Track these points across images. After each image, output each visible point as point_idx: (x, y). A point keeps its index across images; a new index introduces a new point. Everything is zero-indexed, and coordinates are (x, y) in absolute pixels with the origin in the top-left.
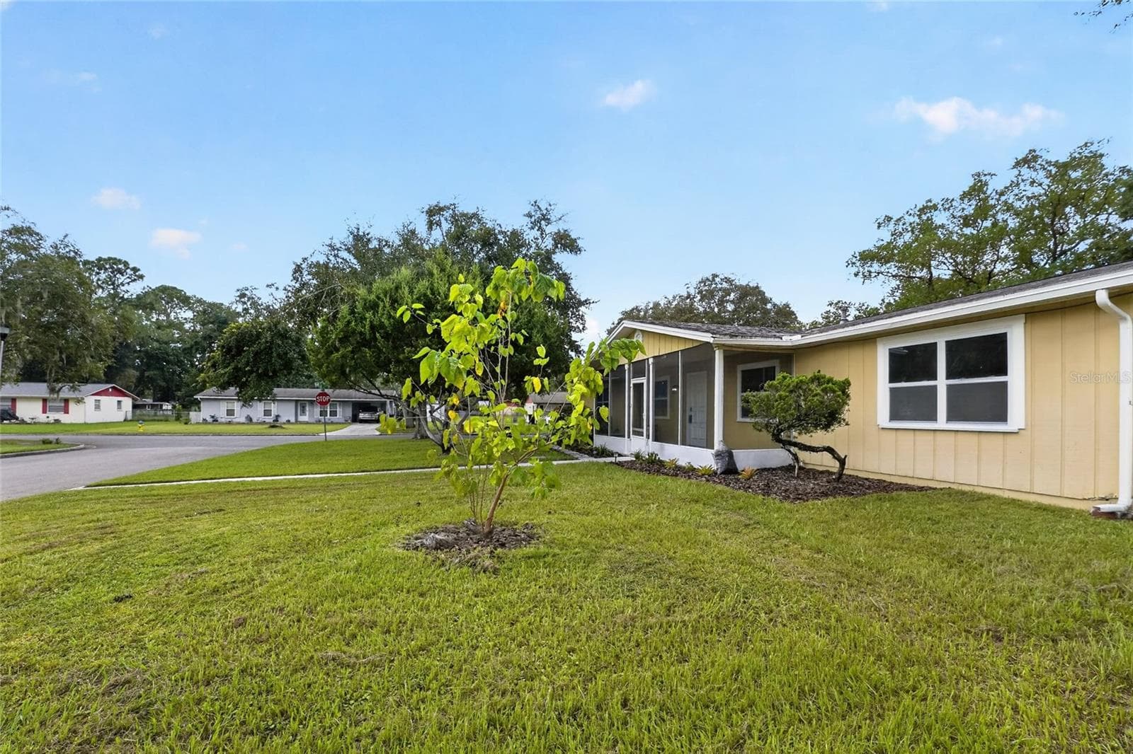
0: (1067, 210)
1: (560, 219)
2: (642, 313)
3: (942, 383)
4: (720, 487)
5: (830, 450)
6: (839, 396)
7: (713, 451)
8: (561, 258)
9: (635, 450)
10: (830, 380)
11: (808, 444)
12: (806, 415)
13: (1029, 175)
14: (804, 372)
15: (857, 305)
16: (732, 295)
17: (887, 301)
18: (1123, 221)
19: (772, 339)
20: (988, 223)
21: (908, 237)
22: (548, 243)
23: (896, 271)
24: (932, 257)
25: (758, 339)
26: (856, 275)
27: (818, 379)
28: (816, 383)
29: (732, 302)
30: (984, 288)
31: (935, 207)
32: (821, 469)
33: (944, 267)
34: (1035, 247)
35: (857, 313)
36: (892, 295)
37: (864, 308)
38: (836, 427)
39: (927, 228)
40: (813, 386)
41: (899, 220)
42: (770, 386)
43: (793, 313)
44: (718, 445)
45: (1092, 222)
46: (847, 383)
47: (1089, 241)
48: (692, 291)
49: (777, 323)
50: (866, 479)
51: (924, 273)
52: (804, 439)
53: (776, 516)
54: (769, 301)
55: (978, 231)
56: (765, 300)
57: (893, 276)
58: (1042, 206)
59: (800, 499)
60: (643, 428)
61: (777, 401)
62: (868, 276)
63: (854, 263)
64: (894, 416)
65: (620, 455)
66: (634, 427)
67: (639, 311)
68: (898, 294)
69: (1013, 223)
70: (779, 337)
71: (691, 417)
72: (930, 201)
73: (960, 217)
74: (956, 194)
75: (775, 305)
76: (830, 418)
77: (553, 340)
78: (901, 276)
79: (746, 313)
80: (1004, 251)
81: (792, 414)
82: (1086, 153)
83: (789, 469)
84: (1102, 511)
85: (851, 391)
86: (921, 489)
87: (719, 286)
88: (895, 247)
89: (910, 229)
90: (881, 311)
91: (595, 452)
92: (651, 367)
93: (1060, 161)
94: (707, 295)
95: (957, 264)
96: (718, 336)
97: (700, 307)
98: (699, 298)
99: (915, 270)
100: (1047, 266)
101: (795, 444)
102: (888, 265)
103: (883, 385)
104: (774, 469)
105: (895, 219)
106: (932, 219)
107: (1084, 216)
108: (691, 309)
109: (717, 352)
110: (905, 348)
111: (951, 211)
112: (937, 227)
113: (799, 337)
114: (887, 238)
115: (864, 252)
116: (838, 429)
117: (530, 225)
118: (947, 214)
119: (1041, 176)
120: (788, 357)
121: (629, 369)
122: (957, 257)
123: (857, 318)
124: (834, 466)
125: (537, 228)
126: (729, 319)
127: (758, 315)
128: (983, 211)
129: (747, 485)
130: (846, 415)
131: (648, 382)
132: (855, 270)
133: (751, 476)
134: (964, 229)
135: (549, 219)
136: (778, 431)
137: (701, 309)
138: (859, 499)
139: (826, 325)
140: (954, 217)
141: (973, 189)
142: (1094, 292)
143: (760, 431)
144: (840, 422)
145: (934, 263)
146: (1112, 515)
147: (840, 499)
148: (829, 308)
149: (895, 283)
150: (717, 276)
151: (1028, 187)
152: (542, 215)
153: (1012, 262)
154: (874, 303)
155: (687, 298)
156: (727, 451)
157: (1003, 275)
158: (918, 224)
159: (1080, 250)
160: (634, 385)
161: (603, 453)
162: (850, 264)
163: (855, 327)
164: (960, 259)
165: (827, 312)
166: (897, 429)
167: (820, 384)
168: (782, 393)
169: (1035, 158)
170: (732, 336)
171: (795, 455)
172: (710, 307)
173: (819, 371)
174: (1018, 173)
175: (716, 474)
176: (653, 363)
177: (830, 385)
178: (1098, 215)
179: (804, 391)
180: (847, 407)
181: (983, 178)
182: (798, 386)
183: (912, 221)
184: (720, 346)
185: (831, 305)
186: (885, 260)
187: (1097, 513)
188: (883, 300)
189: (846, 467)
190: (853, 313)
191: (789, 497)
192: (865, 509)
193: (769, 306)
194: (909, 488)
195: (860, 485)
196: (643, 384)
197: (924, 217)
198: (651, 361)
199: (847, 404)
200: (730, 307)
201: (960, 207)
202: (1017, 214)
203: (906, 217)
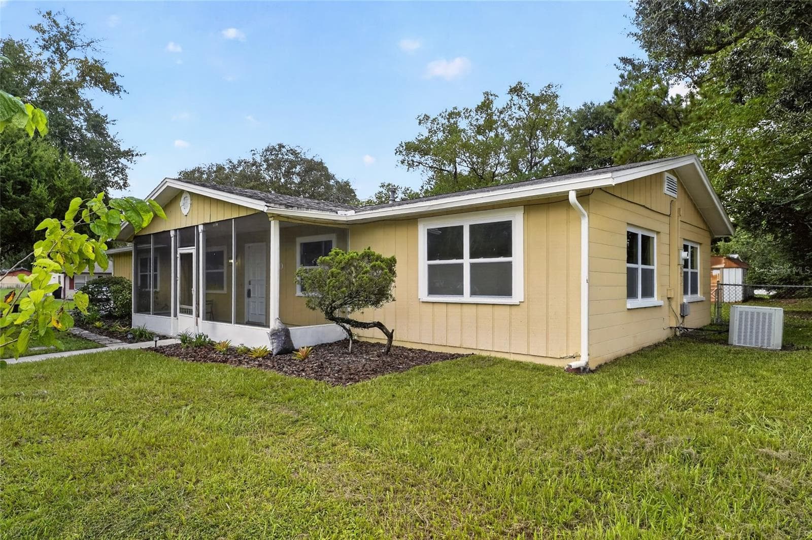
0: (538, 132)
1: (88, 45)
2: (205, 176)
3: (467, 261)
4: (271, 373)
5: (380, 325)
6: (386, 273)
7: (268, 330)
8: (91, 94)
9: (181, 330)
10: (379, 258)
11: (360, 321)
12: (357, 292)
13: (517, 101)
14: (356, 248)
15: (403, 190)
16: (298, 167)
17: (425, 188)
18: (568, 146)
19: (328, 213)
20: (492, 134)
21: (440, 135)
22: (71, 73)
23: (432, 164)
24: (457, 156)
25: (314, 212)
26: (403, 162)
27: (369, 256)
28: (366, 260)
29: (298, 174)
30: (490, 184)
31: (459, 114)
32: (373, 341)
33: (465, 164)
34: (520, 157)
35: (403, 196)
36: (429, 183)
37: (408, 192)
38: (384, 302)
39: (453, 130)
40: (363, 264)
41: (434, 119)
42: (323, 263)
43: (352, 191)
44: (274, 324)
45: (552, 144)
46: (393, 261)
47: (550, 158)
48: (258, 159)
49: (338, 199)
50: (410, 350)
51: (450, 168)
52: (357, 316)
53: (326, 405)
54: (332, 177)
55: (487, 139)
56: (329, 177)
57: (430, 167)
58: (525, 127)
59: (351, 379)
60: (192, 305)
61: (329, 278)
62: (411, 165)
63: (401, 152)
64: (432, 291)
65: (164, 337)
66: (181, 304)
67: (202, 173)
68: (433, 183)
69: (507, 137)
70: (334, 211)
71: (249, 291)
72: (455, 108)
73: (476, 125)
74: (473, 107)
75: (337, 182)
76: (379, 294)
77: (66, 194)
78: (435, 168)
79: (311, 186)
80: (502, 157)
81: (343, 292)
82: (549, 93)
83: (343, 344)
84: (573, 367)
85: (397, 268)
86: (453, 357)
87: (286, 157)
88: (432, 143)
89: (442, 129)
90: (421, 196)
91: (129, 336)
92: (201, 235)
93: (535, 95)
94: (274, 165)
95: (473, 163)
96: (272, 205)
97: (267, 176)
98: (265, 166)
99: (445, 164)
100: (527, 173)
101: (349, 322)
102: (426, 157)
103: (423, 263)
104: (330, 345)
105: (431, 119)
106: (457, 123)
107: (547, 139)
108: (257, 177)
109: (272, 223)
110: (440, 229)
111: (470, 119)
112: (460, 131)
113: (352, 212)
114: (426, 134)
115: (409, 143)
116: (386, 305)
117: (42, 43)
118: (467, 121)
119: (524, 104)
120: (344, 231)
121: (175, 236)
122: (473, 158)
123: (403, 200)
124: (384, 339)
125: (53, 48)
126: (295, 191)
127: (322, 189)
128: (490, 124)
129: (301, 368)
130: (393, 291)
131: (197, 252)
132: (401, 158)
133: (306, 357)
134: (478, 136)
135: (72, 42)
136: (331, 308)
137: (268, 178)
138: (403, 374)
139: (379, 204)
140: (471, 125)
141: (483, 103)
142: (568, 192)
143: (314, 309)
144: (387, 298)
145: (458, 160)
146: (578, 370)
147: (388, 376)
148: (381, 189)
149: (431, 173)
150: (284, 147)
151: (517, 111)
152: (62, 33)
153: (506, 167)
154: (416, 189)
155: (253, 165)
156: (283, 329)
157: (501, 176)
158: (448, 126)
159: (545, 164)
160: (182, 255)
161: (143, 336)
162: (398, 152)
163: (401, 207)
164: (474, 160)
165: (380, 193)
166: (433, 303)
167: (370, 261)
168: (334, 269)
169: (521, 89)
170: (288, 206)
171: (349, 331)
172: (276, 177)
173: (369, 249)
174: (511, 98)
175: (271, 354)
176: (203, 231)
177: (379, 262)
178: (554, 140)
179: (356, 268)
180: (393, 284)
181: (491, 97)
182: (349, 264)
183: (443, 122)
184: (277, 217)
185: (383, 186)
186: (424, 153)
187: (570, 370)
188: (422, 187)
189: (394, 339)
190: (400, 196)
191: (341, 378)
192: (409, 386)
193: (332, 182)
194: (444, 357)
195: (407, 357)
196: (192, 254)
197: (452, 121)
198: (201, 228)
199: (394, 281)
200: (297, 180)
201: (475, 118)
202: (510, 130)
203: (440, 118)
